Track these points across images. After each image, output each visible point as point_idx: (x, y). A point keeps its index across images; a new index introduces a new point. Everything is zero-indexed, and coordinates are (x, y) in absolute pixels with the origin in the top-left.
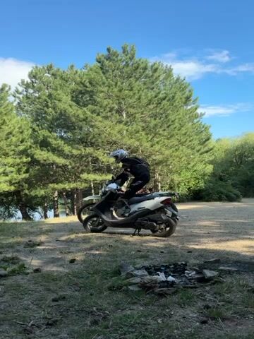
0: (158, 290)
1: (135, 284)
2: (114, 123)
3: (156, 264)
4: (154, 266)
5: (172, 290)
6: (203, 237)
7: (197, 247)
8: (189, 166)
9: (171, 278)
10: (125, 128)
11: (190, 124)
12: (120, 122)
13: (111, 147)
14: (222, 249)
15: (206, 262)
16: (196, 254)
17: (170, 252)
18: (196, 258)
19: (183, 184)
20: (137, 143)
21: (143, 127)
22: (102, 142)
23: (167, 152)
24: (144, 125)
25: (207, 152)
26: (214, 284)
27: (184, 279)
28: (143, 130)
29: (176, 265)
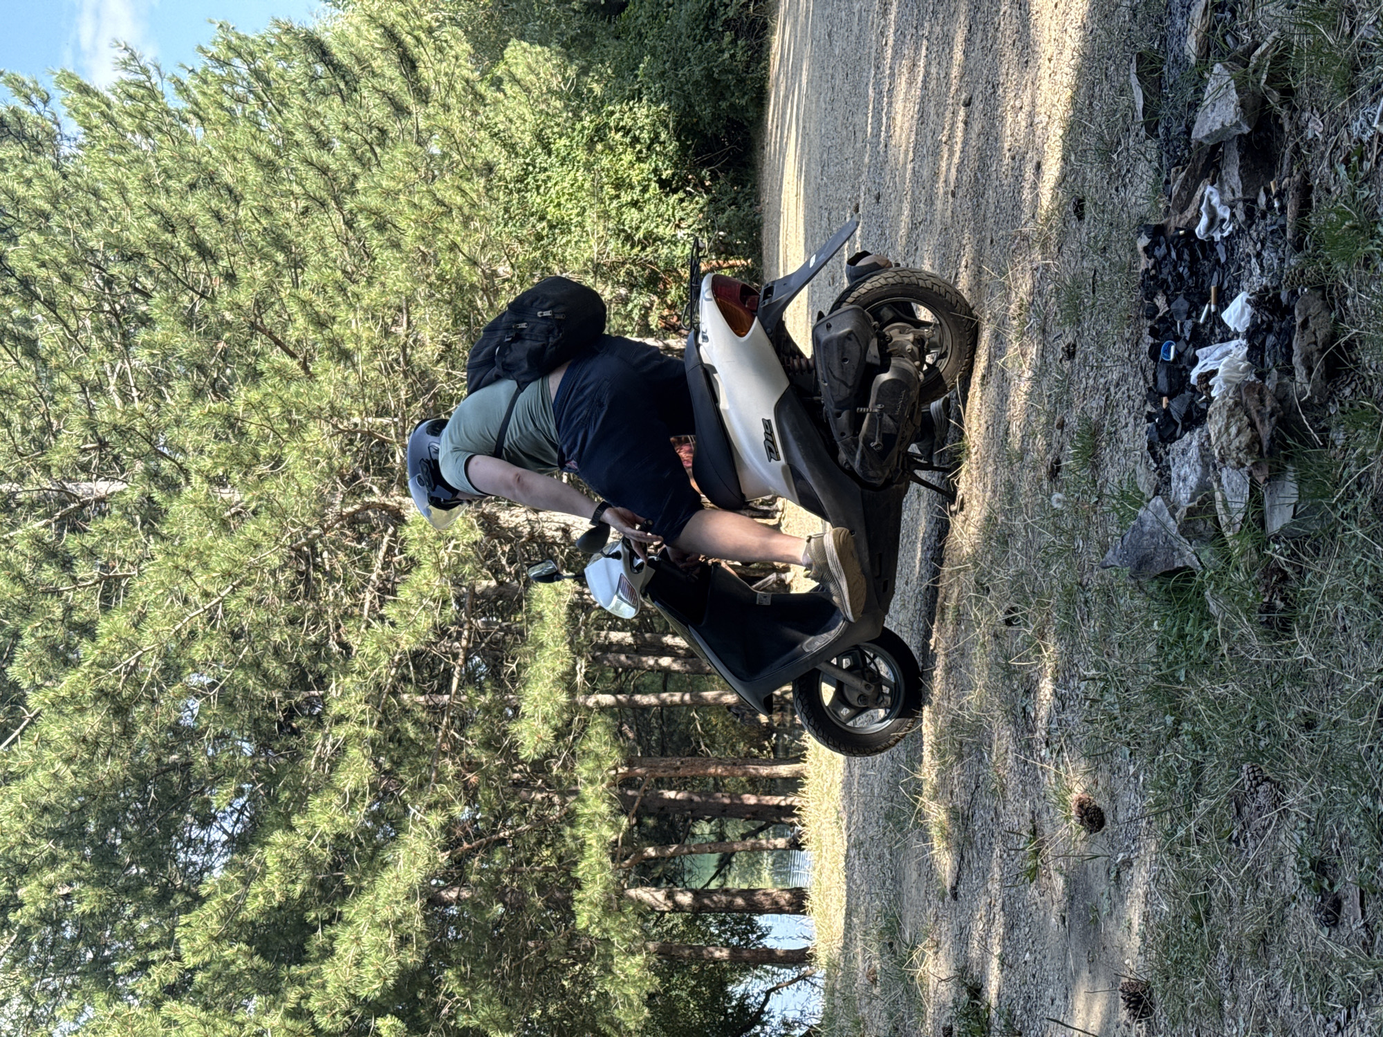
0: (1302, 384)
1: (1256, 499)
2: (154, 546)
3: (1138, 386)
4: (1153, 395)
5: (1307, 307)
6: (991, 135)
7: (1052, 169)
8: (508, 169)
9: (1237, 314)
10: (196, 488)
11: (195, 130)
12: (151, 515)
13: (331, 577)
14: (1073, 40)
15: (1151, 129)
16: (1093, 174)
17: (1074, 311)
18: (1120, 179)
19: (632, 216)
20: (317, 434)
21: (198, 393)
22: (292, 622)
23: (396, 277)
24: (180, 387)
25: (409, 63)
26: (1288, 93)
27: (1246, 247)
28: (221, 391)
29: (1152, 284)
